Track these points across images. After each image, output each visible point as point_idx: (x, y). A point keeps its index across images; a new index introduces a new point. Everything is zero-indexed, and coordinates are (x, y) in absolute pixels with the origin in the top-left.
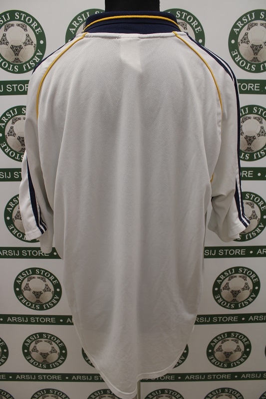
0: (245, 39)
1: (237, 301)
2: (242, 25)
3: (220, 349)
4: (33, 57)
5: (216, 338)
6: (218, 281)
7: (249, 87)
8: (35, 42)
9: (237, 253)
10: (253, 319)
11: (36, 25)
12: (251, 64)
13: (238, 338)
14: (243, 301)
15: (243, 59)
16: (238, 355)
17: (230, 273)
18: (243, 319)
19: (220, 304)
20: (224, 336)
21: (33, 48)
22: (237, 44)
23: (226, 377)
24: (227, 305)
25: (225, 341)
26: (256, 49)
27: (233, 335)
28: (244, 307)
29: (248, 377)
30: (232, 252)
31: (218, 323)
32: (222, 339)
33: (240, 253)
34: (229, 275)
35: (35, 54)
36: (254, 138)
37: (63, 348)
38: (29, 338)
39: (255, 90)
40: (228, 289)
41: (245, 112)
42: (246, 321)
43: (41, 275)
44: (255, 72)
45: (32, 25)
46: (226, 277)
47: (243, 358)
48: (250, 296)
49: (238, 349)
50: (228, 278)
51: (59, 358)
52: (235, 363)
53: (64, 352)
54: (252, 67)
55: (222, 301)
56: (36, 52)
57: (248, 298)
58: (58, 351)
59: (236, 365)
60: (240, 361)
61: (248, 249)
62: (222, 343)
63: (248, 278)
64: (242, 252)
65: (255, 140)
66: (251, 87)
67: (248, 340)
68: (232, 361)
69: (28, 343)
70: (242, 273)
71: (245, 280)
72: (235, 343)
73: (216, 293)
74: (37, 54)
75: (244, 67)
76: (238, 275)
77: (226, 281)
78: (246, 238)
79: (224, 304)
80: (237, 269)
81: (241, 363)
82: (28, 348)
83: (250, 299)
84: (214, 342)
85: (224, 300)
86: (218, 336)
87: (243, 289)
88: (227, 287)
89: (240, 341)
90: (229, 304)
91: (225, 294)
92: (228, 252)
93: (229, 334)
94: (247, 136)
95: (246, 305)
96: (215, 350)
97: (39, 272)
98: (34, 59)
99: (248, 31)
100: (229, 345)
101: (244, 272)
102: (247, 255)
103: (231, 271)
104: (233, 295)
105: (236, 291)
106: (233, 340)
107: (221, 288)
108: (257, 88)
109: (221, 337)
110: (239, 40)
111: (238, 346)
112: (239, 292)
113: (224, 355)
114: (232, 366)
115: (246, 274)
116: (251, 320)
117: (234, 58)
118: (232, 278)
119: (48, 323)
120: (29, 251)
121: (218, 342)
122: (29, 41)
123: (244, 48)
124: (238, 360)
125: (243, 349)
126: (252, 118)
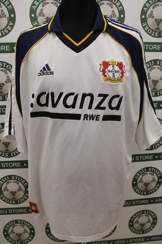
0: (151, 15)
1: (148, 190)
2: (149, 5)
3: (137, 222)
4: (7, 26)
5: (135, 215)
6: (135, 177)
7: (154, 47)
8: (8, 15)
9: (148, 158)
10: (158, 200)
11: (8, 3)
12: (155, 32)
13: (148, 214)
14: (152, 190)
15: (150, 28)
16: (149, 225)
17: (143, 172)
18: (152, 201)
19: (137, 192)
20: (140, 213)
21: (7, 20)
22: (146, 18)
23: (141, 240)
24: (141, 192)
25: (140, 216)
26: (158, 22)
27: (146, 212)
28: (152, 193)
29: (155, 239)
30: (144, 158)
31: (136, 205)
32: (138, 215)
33: (150, 158)
34: (143, 173)
35: (8, 24)
36: (158, 81)
37: (32, 229)
38: (8, 224)
39: (158, 49)
40: (142, 182)
41: (151, 64)
42: (154, 203)
43: (16, 180)
44: (158, 37)
45: (5, 3)
46: (141, 174)
47: (152, 227)
48: (156, 186)
49: (149, 221)
50: (142, 175)
51: (29, 237)
52: (147, 230)
53: (33, 232)
54: (156, 34)
55: (138, 191)
56: (9, 23)
57: (155, 187)
58: (29, 231)
59: (147, 231)
60: (150, 229)
61: (154, 155)
62: (139, 218)
63: (155, 174)
64: (151, 157)
65: (158, 83)
66: (156, 47)
67: (155, 215)
68: (145, 229)
69: (8, 227)
70: (151, 171)
71: (153, 175)
72: (147, 217)
73: (134, 185)
74: (10, 24)
75: (151, 34)
76: (148, 172)
77: (141, 177)
78: (153, 148)
79: (139, 192)
80: (147, 169)
81: (151, 230)
82: (7, 231)
83: (156, 188)
84: (133, 218)
85: (139, 190)
86: (136, 213)
87: (152, 182)
88: (141, 181)
89: (150, 216)
90: (143, 192)
91: (140, 185)
92: (142, 157)
93: (143, 212)
94: (153, 80)
95: (153, 192)
96: (134, 223)
97: (14, 178)
98: (7, 28)
99: (153, 10)
100: (143, 219)
101: (152, 171)
102: (154, 159)
103: (144, 170)
104: (145, 185)
105: (147, 183)
106: (145, 215)
107: (138, 182)
108: (159, 48)
109: (138, 214)
110: (147, 16)
111: (149, 219)
112: (149, 183)
113: (140, 226)
114: (145, 232)
115: (153, 172)
116: (157, 201)
117: (144, 27)
118: (145, 175)
119: (21, 213)
120: (7, 164)
121: (136, 218)
122: (3, 15)
123: (150, 21)
124: (149, 228)
125: (152, 221)
126: (156, 68)
